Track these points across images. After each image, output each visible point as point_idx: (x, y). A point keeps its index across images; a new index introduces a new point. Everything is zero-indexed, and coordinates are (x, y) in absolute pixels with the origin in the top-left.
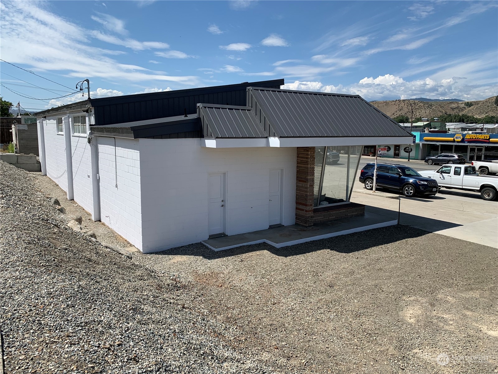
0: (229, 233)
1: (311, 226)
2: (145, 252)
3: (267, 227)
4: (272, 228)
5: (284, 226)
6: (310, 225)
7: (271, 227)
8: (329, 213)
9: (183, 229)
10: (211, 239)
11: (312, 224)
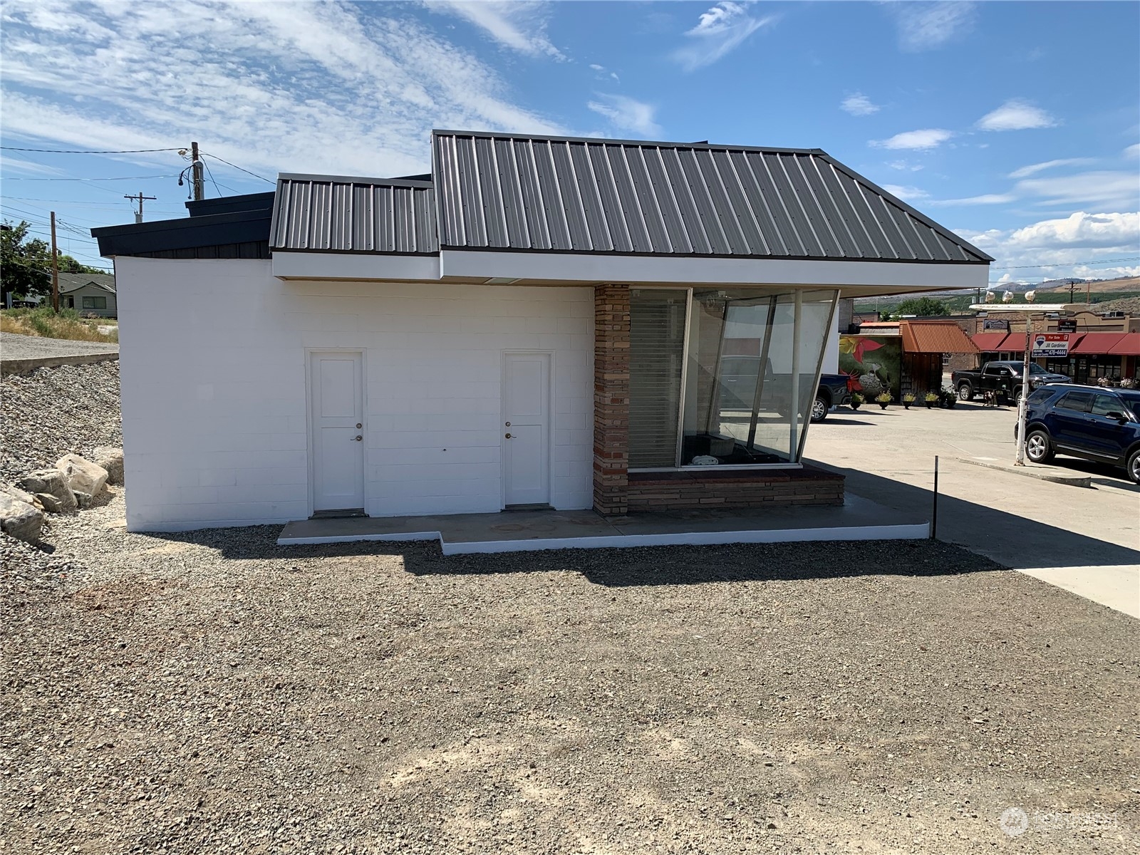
0: (371, 511)
1: (620, 514)
2: (132, 528)
3: (497, 506)
4: (512, 511)
5: (553, 509)
6: (615, 510)
7: (510, 509)
8: (697, 486)
9: (236, 485)
10: (319, 518)
11: (624, 510)
